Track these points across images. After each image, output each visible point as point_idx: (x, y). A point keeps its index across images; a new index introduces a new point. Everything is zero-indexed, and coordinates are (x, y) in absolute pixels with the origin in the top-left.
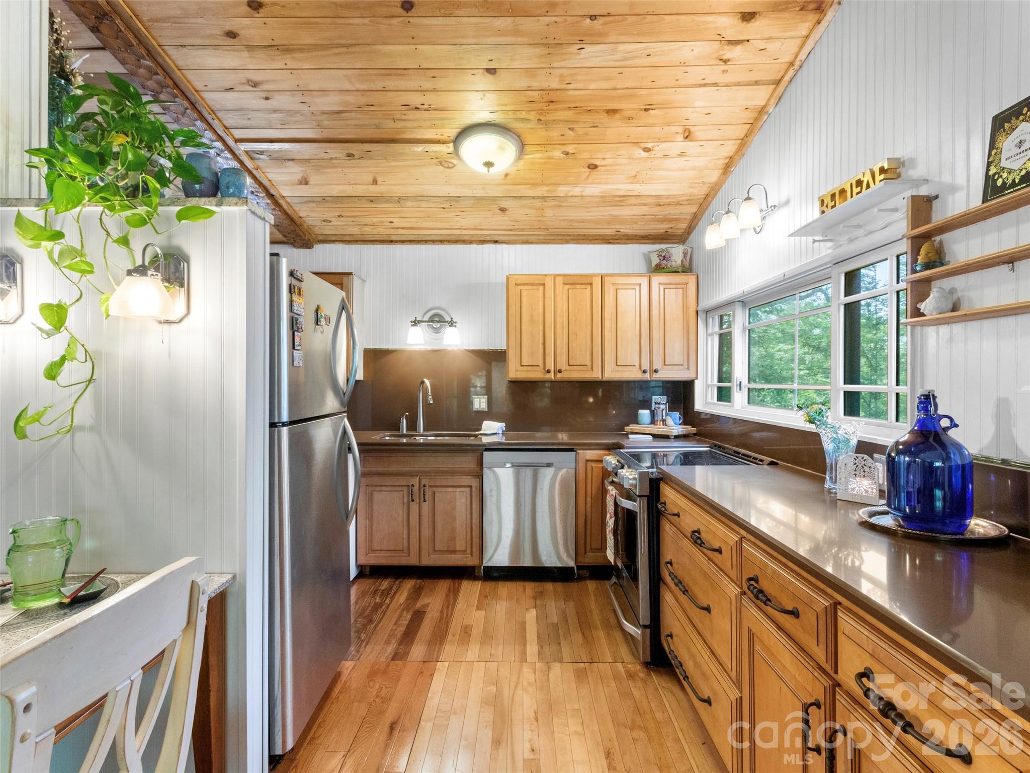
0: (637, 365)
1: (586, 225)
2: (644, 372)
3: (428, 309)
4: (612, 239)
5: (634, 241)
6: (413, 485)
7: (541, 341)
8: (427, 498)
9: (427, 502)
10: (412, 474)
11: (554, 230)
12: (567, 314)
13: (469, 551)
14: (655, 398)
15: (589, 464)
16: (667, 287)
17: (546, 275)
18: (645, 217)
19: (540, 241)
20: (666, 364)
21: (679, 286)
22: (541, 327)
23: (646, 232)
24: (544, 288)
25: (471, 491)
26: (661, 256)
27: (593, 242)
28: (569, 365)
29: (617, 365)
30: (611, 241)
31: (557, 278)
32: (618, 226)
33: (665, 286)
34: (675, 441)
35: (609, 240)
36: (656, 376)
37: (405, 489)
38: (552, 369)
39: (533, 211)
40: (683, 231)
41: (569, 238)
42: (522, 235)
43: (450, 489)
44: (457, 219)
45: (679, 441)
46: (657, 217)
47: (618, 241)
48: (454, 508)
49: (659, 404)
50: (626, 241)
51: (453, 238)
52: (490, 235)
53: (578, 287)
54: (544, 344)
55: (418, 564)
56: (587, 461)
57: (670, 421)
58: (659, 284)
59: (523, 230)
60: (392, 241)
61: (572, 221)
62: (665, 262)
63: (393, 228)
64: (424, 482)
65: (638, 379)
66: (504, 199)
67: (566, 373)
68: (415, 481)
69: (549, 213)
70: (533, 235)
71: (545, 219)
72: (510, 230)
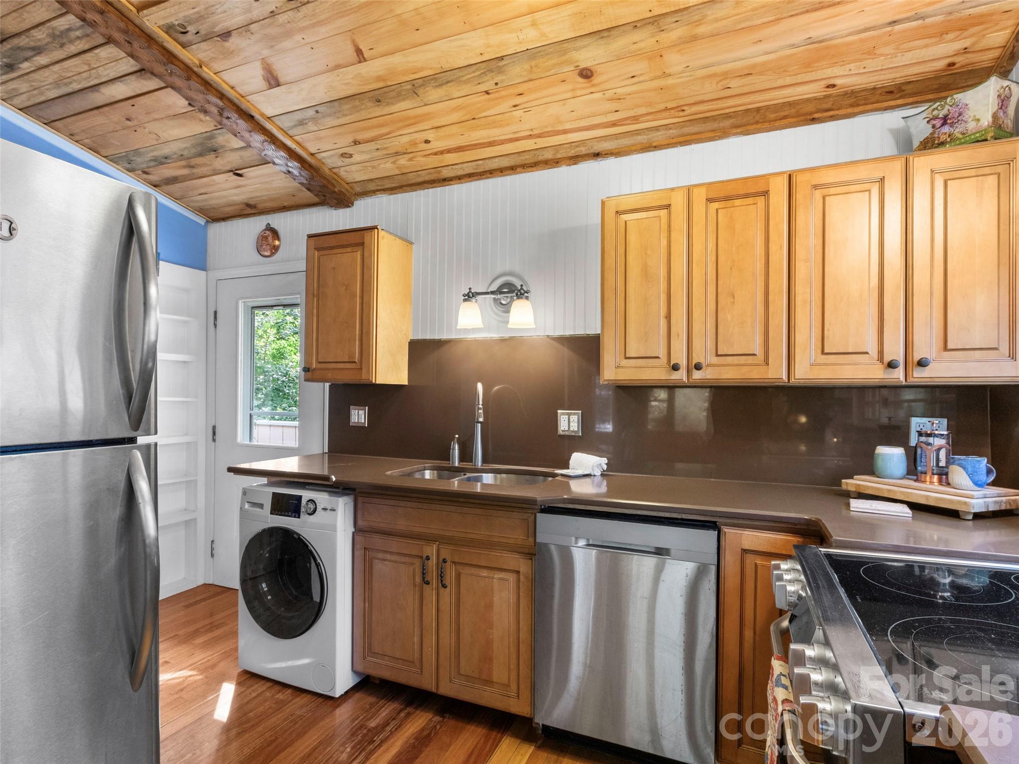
0: (874, 352)
1: (759, 82)
2: (891, 365)
3: (494, 276)
4: (818, 111)
5: (870, 107)
6: (428, 558)
7: (663, 312)
8: (447, 581)
9: (448, 589)
10: (429, 539)
11: (695, 109)
12: (714, 258)
13: (514, 687)
14: (917, 423)
15: (750, 560)
16: (951, 176)
17: (673, 189)
18: (898, 27)
19: (674, 141)
20: (950, 346)
21: (987, 170)
22: (663, 286)
23: (899, 76)
24: (670, 214)
25: (518, 581)
26: (936, 118)
27: (777, 124)
28: (717, 355)
29: (823, 353)
30: (816, 116)
31: (695, 190)
32: (829, 72)
33: (948, 176)
34: (975, 528)
35: (811, 113)
36: (920, 376)
37: (418, 563)
38: (683, 363)
39: (639, 67)
40: (996, 53)
41: (727, 123)
42: (637, 132)
43: (485, 573)
44: (518, 113)
45: (987, 529)
46: (929, 21)
47: (831, 113)
48: (490, 606)
49: (929, 435)
50: (850, 110)
51: (527, 158)
52: (583, 142)
53: (738, 202)
54: (668, 317)
55: (434, 690)
56: (745, 551)
57: (959, 475)
58: (932, 171)
59: (635, 119)
60: (445, 180)
61: (725, 75)
62: (946, 129)
63: (436, 154)
64: (446, 553)
65: (876, 382)
66: (579, 43)
67: (709, 370)
68: (431, 550)
69: (675, 61)
70: (657, 129)
71: (670, 81)
72: (614, 124)
